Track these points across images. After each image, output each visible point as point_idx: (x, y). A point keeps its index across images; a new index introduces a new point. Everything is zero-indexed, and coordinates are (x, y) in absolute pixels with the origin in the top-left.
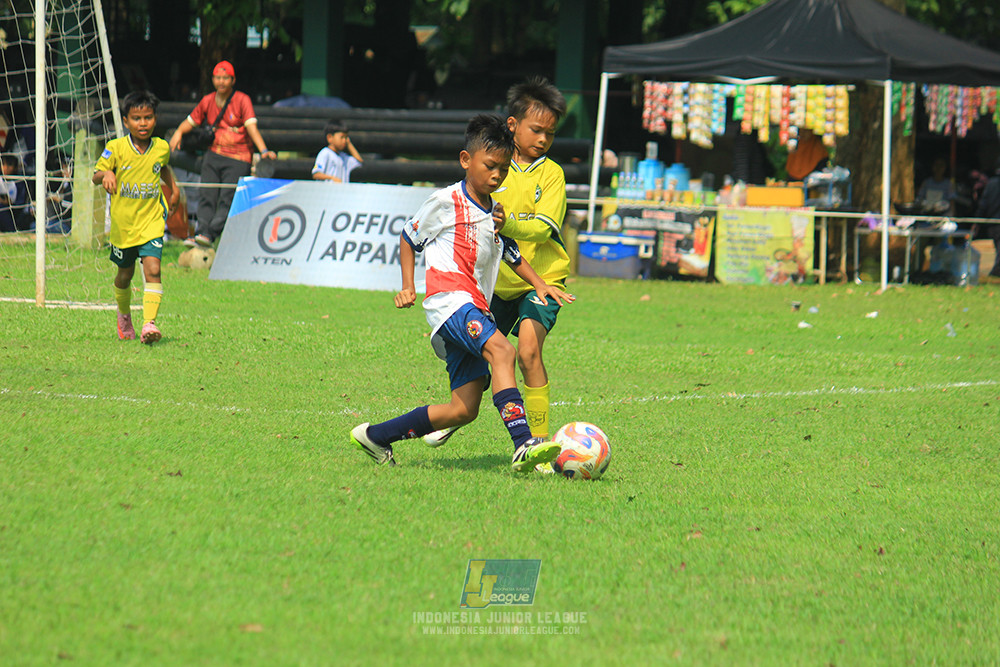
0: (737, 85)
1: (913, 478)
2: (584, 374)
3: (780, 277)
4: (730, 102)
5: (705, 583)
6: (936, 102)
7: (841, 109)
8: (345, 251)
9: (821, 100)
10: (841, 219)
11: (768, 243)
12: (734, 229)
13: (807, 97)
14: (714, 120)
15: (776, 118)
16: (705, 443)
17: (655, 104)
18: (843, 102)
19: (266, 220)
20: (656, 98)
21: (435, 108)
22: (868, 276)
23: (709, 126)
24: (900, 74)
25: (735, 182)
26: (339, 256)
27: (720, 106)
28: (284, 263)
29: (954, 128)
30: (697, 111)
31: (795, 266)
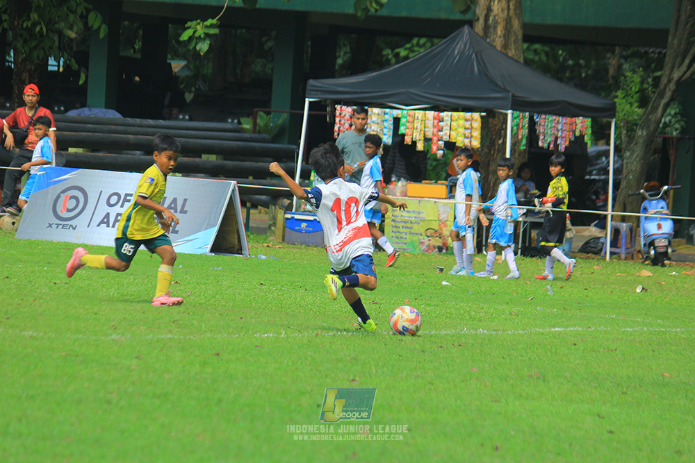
0: (402, 110)
1: (521, 396)
2: (287, 314)
3: (430, 248)
4: (397, 121)
6: (543, 127)
7: (476, 129)
8: (116, 220)
9: (462, 122)
11: (421, 223)
12: (397, 213)
13: (451, 120)
14: (385, 135)
15: (429, 135)
16: (373, 367)
17: (342, 122)
18: (477, 124)
19: (58, 197)
20: (343, 117)
21: (184, 119)
24: (518, 105)
25: (399, 180)
26: (111, 225)
27: (390, 124)
28: (71, 228)
29: (556, 146)
30: (373, 128)
31: (441, 240)
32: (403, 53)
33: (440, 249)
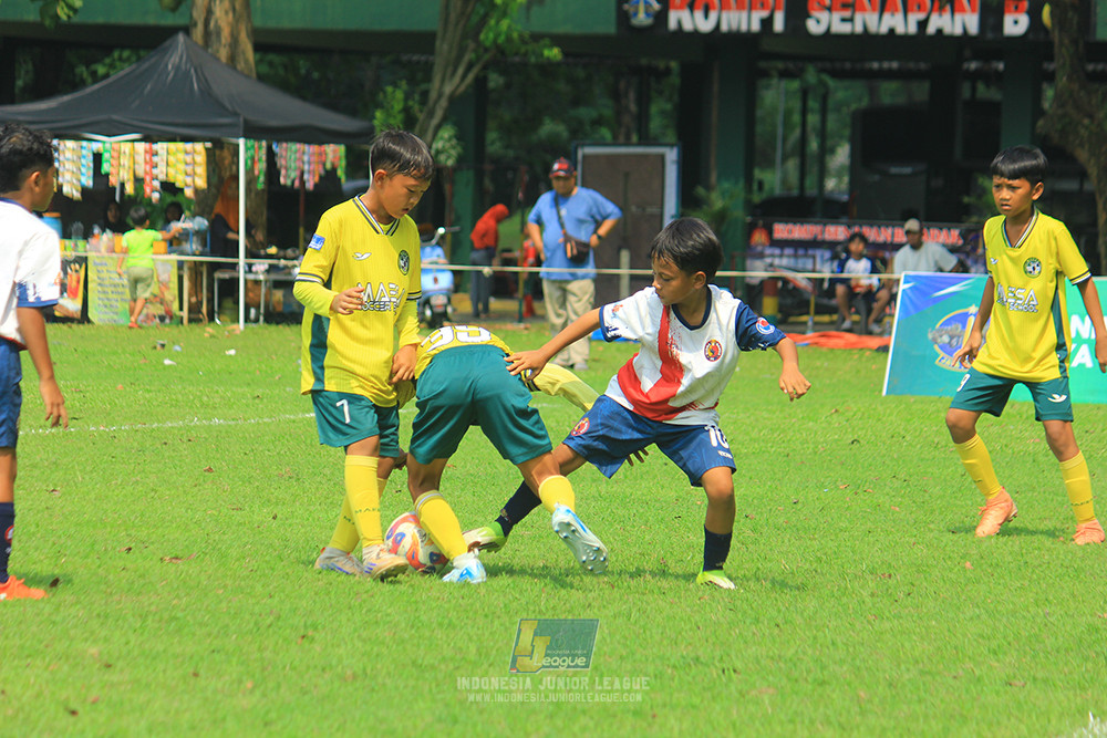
0: (103, 142)
3: (149, 318)
4: (97, 158)
5: (78, 602)
6: (285, 159)
7: (200, 164)
9: (181, 156)
10: (202, 263)
12: (104, 275)
13: (168, 153)
14: (82, 174)
15: (140, 173)
16: (78, 473)
18: (201, 158)
22: (226, 318)
23: (79, 181)
24: (252, 132)
25: (104, 231)
27: (89, 162)
29: (303, 182)
30: (67, 166)
31: (162, 307)
32: (101, 70)
33: (162, 319)
